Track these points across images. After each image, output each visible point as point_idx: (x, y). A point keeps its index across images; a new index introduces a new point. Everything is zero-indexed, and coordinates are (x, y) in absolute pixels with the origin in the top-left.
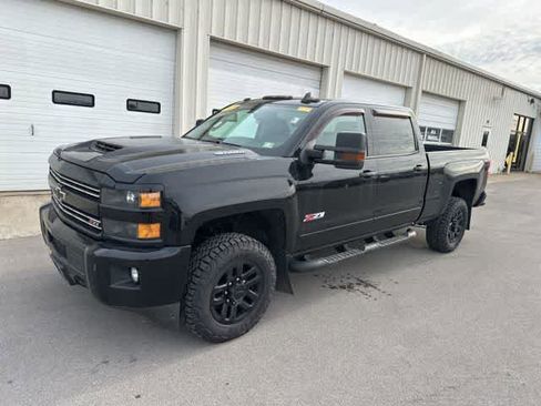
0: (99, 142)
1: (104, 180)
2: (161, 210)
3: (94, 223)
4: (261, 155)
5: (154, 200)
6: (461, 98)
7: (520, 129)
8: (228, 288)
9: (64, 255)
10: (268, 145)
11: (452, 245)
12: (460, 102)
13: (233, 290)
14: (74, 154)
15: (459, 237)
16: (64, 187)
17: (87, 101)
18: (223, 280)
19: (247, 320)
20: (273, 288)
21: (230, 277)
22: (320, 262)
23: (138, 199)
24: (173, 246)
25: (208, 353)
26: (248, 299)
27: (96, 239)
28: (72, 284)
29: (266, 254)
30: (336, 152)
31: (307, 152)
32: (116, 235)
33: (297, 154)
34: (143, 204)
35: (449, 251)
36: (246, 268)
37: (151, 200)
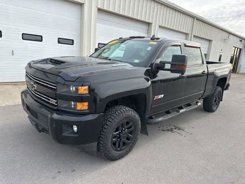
0: (51, 59)
1: (59, 79)
2: (89, 95)
3: (53, 101)
4: (134, 66)
5: (85, 90)
6: (210, 39)
7: (235, 54)
8: (119, 134)
9: (36, 117)
10: (136, 61)
11: (215, 108)
12: (210, 41)
13: (121, 135)
14: (39, 65)
15: (218, 104)
16: (35, 83)
17: (39, 39)
18: (117, 130)
19: (127, 149)
20: (139, 133)
21: (120, 128)
22: (160, 119)
23: (77, 89)
24: (94, 114)
25: (110, 166)
26: (128, 139)
27: (54, 110)
28: (40, 131)
29: (137, 116)
30: (171, 65)
31: (156, 64)
32: (64, 108)
33: (151, 66)
34: (80, 92)
35: (213, 111)
36: (128, 123)
37: (83, 90)
